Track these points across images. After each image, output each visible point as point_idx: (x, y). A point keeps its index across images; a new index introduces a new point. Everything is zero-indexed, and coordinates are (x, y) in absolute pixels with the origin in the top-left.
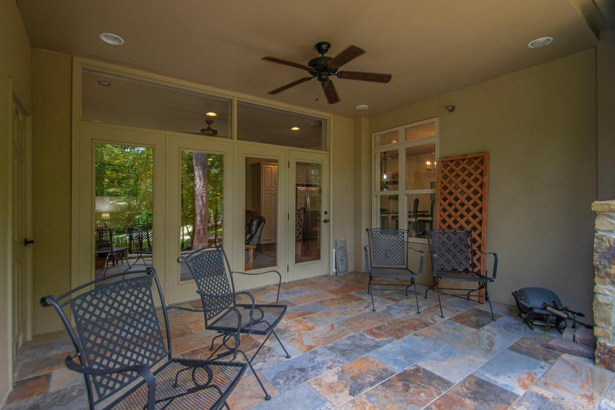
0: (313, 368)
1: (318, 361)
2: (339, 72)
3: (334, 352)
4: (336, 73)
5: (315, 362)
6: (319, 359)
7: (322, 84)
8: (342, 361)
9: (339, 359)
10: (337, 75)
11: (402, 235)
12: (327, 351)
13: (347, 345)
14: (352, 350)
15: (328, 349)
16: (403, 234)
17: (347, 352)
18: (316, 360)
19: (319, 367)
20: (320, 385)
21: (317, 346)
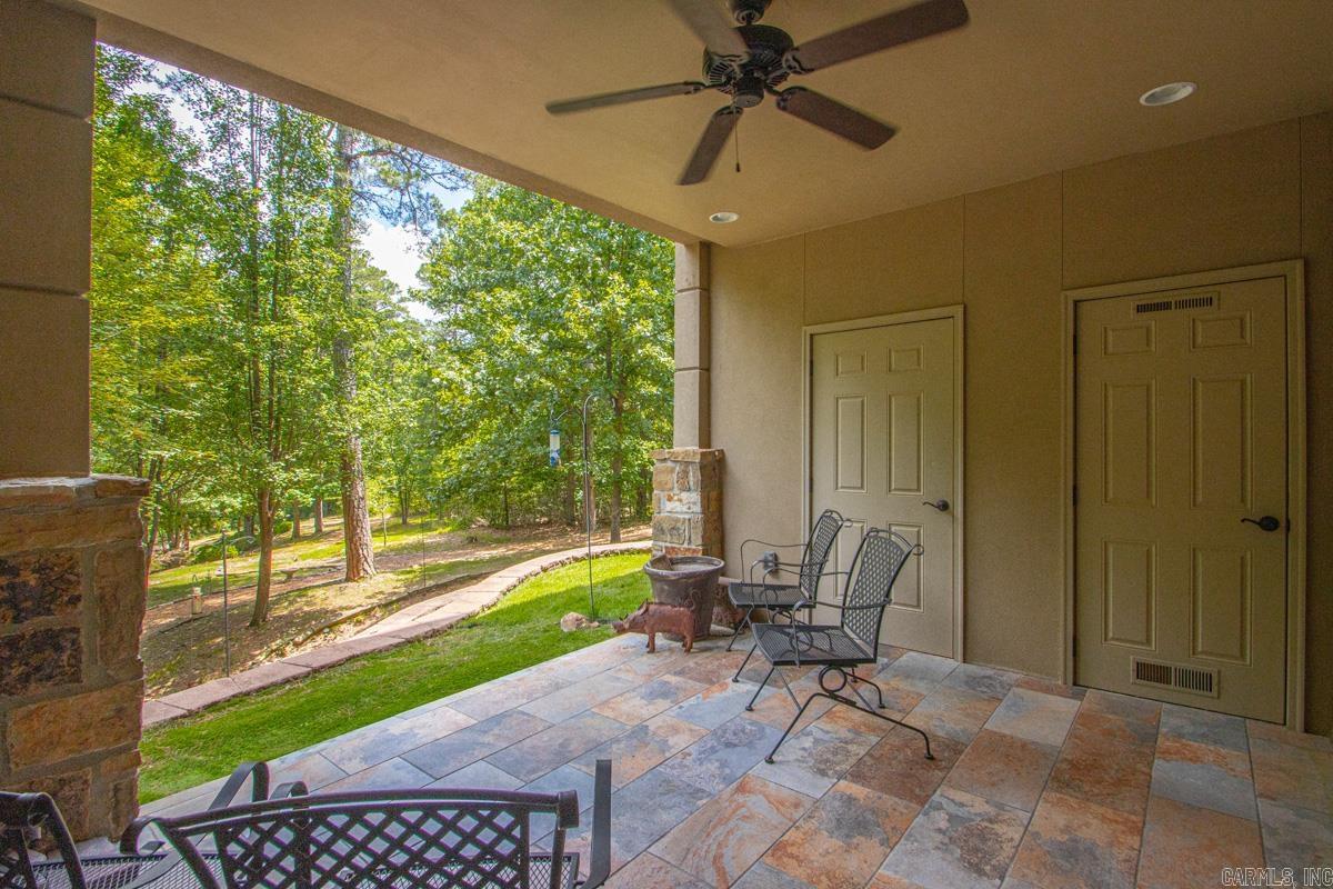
0: (713, 750)
1: (712, 764)
3: (689, 785)
5: (717, 760)
6: (713, 767)
8: (668, 769)
9: (674, 772)
12: (703, 786)
13: (664, 808)
14: (651, 796)
15: (703, 791)
17: (661, 790)
18: (717, 764)
19: (704, 752)
20: (691, 730)
21: (732, 795)
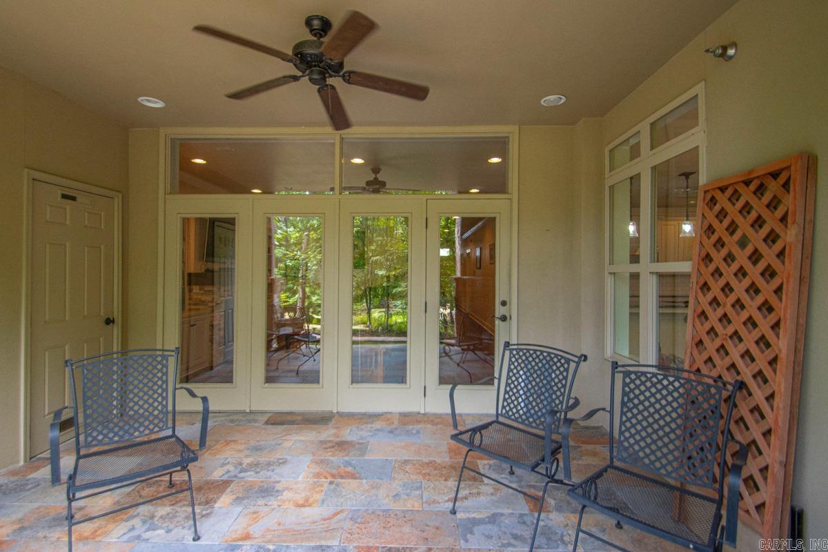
2: (346, 72)
4: (341, 73)
7: (319, 91)
10: (343, 77)
11: (566, 366)
16: (569, 364)
